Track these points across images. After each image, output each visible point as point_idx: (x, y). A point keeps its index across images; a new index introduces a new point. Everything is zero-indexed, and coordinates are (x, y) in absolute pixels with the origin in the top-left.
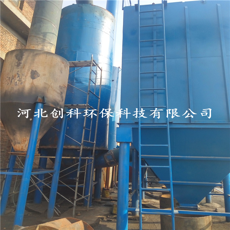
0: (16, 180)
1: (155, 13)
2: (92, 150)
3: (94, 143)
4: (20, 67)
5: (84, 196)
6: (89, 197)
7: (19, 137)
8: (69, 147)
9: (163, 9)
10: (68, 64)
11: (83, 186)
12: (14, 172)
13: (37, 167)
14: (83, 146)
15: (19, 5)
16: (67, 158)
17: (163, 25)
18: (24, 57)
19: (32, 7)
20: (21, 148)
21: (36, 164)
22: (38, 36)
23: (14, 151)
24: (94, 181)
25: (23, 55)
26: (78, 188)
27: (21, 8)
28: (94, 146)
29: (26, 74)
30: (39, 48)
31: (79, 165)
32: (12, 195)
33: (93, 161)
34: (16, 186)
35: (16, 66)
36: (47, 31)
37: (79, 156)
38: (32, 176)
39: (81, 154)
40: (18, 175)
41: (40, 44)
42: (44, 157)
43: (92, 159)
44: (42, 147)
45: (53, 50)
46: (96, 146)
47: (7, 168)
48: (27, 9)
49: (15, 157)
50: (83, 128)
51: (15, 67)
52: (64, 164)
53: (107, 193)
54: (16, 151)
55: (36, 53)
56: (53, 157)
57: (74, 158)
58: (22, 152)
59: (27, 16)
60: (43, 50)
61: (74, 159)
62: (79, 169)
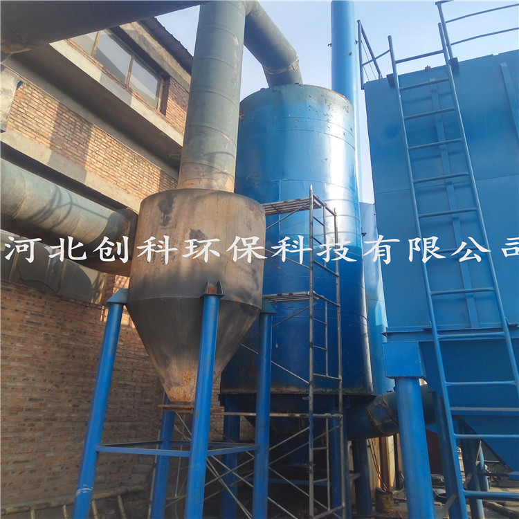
0: (179, 468)
1: (434, 87)
2: (337, 396)
3: (339, 380)
4: (168, 226)
5: (331, 508)
6: (344, 511)
7: (177, 371)
8: (285, 390)
9: (450, 77)
10: (262, 209)
11: (327, 484)
12: (173, 448)
13: (221, 437)
14: (314, 388)
15: (159, 106)
16: (281, 415)
17: (455, 110)
18: (176, 206)
19: (183, 106)
20: (182, 394)
21: (218, 429)
22: (199, 162)
23: (170, 403)
24: (351, 472)
25: (173, 202)
26: (315, 487)
27: (163, 111)
28: (338, 386)
29: (180, 239)
30: (202, 184)
31: (311, 432)
32: (173, 503)
33: (341, 422)
34: (180, 482)
35: (161, 224)
36: (215, 150)
37: (307, 411)
38: (210, 458)
39: (311, 407)
40: (182, 457)
41: (203, 176)
42: (233, 414)
43: (338, 419)
44: (226, 391)
45: (230, 186)
46: (343, 386)
47: (158, 440)
48: (174, 111)
49: (172, 415)
50: (309, 345)
51: (160, 227)
52: (277, 430)
53: (388, 503)
54: (174, 403)
55: (196, 195)
56: (251, 414)
57: (298, 415)
58: (186, 403)
59: (176, 125)
60: (211, 187)
61: (297, 418)
62: (310, 442)
